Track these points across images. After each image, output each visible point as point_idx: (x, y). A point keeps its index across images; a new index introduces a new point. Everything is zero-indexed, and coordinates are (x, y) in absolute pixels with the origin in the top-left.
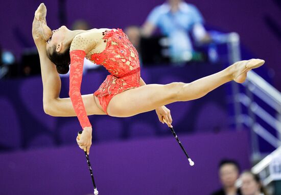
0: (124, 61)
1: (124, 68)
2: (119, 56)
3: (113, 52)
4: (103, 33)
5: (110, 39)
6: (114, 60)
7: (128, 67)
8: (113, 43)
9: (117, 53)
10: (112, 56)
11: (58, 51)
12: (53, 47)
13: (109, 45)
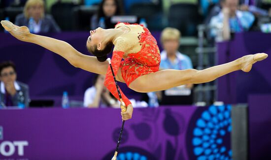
0: (153, 57)
1: (153, 62)
2: (150, 55)
3: (147, 52)
4: (138, 37)
5: (145, 42)
6: (146, 57)
7: (155, 61)
8: (147, 45)
9: (149, 52)
10: (145, 55)
11: (99, 49)
12: (94, 46)
13: (144, 46)
